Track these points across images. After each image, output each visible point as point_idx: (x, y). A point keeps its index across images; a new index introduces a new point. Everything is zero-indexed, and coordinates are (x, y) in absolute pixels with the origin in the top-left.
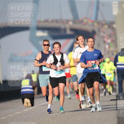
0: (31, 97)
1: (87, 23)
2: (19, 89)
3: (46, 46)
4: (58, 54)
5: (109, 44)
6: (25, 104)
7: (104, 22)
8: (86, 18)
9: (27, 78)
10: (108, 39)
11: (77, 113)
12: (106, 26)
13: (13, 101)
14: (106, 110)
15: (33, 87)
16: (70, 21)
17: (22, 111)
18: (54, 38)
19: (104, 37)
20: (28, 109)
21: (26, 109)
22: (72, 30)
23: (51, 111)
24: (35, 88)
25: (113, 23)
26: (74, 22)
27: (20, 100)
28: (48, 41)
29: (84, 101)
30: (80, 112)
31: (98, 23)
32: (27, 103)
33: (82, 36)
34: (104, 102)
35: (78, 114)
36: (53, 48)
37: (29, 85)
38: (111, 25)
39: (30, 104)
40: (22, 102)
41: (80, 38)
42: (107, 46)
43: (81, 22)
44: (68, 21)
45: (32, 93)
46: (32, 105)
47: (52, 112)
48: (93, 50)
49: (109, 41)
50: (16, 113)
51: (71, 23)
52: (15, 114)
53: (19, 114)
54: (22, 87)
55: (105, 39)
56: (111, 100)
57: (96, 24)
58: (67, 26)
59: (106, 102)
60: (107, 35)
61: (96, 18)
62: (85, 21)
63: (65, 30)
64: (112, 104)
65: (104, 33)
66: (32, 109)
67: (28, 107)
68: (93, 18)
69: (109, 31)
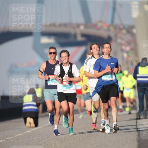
0: (35, 116)
1: (101, 27)
2: (20, 106)
4: (65, 64)
5: (127, 52)
6: (28, 124)
7: (121, 27)
8: (100, 22)
9: (29, 93)
10: (126, 46)
11: (89, 135)
12: (124, 31)
13: (13, 121)
14: (124, 131)
15: (37, 104)
16: (82, 25)
17: (24, 132)
18: (62, 45)
19: (122, 45)
20: (30, 130)
21: (28, 130)
22: (83, 35)
23: (59, 132)
25: (132, 27)
26: (86, 26)
27: (22, 120)
28: (55, 49)
30: (93, 133)
31: (115, 28)
32: (30, 123)
33: (96, 44)
34: (122, 122)
35: (91, 136)
36: (61, 57)
37: (32, 101)
38: (129, 30)
39: (33, 125)
40: (23, 122)
41: (95, 46)
42: (125, 55)
43: (95, 26)
45: (36, 111)
46: (36, 125)
47: (59, 134)
48: (110, 58)
49: (128, 48)
50: (17, 134)
51: (82, 28)
52: (16, 137)
53: (20, 136)
54: (24, 104)
55: (124, 47)
57: (112, 29)
58: (78, 31)
59: (124, 122)
61: (112, 21)
62: (100, 25)
63: (75, 36)
64: (131, 125)
65: (122, 39)
66: (36, 130)
67: (31, 127)
68: (109, 22)
69: (128, 37)
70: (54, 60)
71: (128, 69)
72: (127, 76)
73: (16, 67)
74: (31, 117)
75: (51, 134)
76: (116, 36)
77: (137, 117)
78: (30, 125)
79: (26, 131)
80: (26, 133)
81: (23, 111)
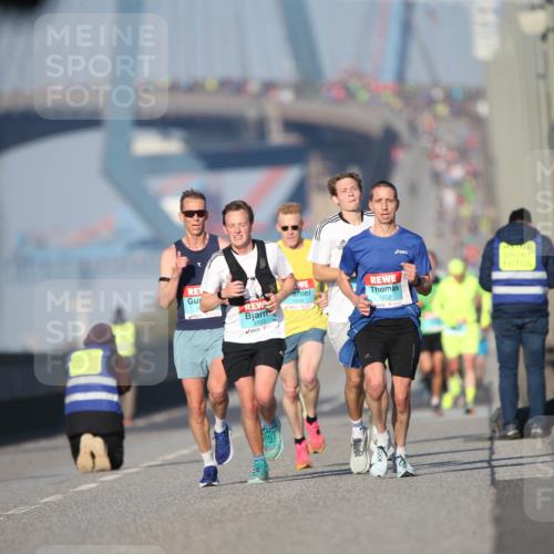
3: (196, 216)
4: (243, 250)
5: (457, 185)
6: (84, 458)
8: (356, 75)
12: (442, 110)
17: (72, 490)
20: (94, 481)
22: (291, 125)
24: (128, 388)
27: (63, 441)
28: (202, 197)
29: (362, 443)
32: (93, 456)
33: (351, 176)
35: (321, 503)
42: (449, 197)
45: (114, 409)
46: (116, 461)
48: (392, 232)
49: (457, 172)
50: (42, 498)
52: (38, 506)
53: (55, 503)
54: (71, 383)
55: (440, 165)
60: (449, 149)
61: (401, 76)
65: (436, 139)
67: (95, 470)
70: (199, 235)
72: (461, 278)
77: (494, 431)
78: (94, 464)
79: (75, 487)
80: (77, 493)
81: (67, 411)
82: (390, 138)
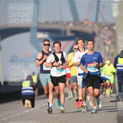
0: (32, 99)
1: (87, 25)
5: (109, 46)
6: (26, 105)
7: (104, 24)
8: (86, 20)
10: (108, 41)
12: (106, 28)
13: (14, 102)
16: (71, 22)
17: (23, 112)
19: (104, 39)
20: (28, 110)
21: (26, 110)
22: (72, 31)
24: (36, 90)
25: (113, 25)
26: (74, 24)
27: (21, 101)
28: (49, 41)
31: (99, 25)
32: (28, 104)
33: (82, 40)
34: (104, 103)
35: (78, 115)
38: (111, 27)
40: (22, 104)
42: (107, 48)
43: (82, 23)
44: (68, 23)
45: (32, 94)
46: (33, 106)
48: (93, 53)
49: (109, 43)
50: (17, 114)
51: (71, 25)
52: (16, 116)
55: (106, 41)
56: (111, 102)
57: (96, 26)
58: (68, 28)
60: (107, 37)
61: (96, 20)
62: (86, 23)
63: (65, 32)
65: (104, 35)
66: (33, 110)
67: (28, 108)
68: (93, 20)
69: (109, 33)
71: (109, 59)
72: (109, 65)
73: (16, 57)
74: (28, 100)
75: (45, 113)
76: (99, 32)
78: (28, 106)
79: (24, 111)
80: (24, 113)
81: (22, 95)
82: (94, 34)
